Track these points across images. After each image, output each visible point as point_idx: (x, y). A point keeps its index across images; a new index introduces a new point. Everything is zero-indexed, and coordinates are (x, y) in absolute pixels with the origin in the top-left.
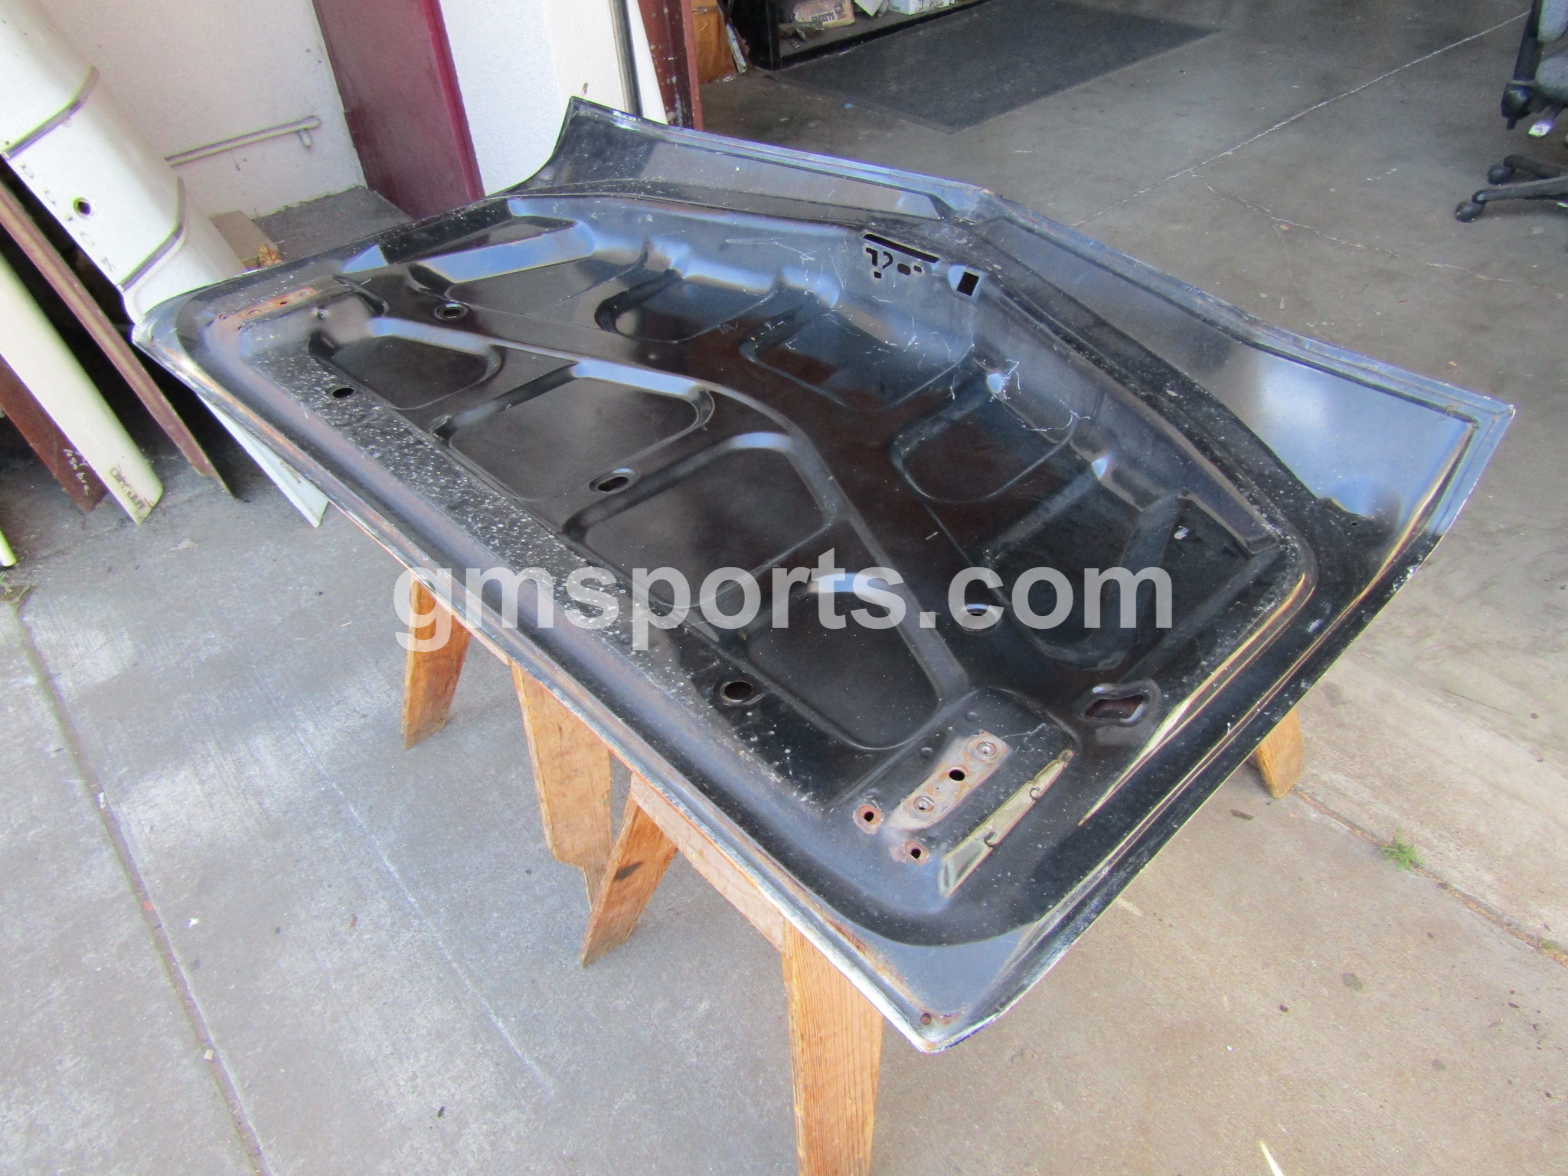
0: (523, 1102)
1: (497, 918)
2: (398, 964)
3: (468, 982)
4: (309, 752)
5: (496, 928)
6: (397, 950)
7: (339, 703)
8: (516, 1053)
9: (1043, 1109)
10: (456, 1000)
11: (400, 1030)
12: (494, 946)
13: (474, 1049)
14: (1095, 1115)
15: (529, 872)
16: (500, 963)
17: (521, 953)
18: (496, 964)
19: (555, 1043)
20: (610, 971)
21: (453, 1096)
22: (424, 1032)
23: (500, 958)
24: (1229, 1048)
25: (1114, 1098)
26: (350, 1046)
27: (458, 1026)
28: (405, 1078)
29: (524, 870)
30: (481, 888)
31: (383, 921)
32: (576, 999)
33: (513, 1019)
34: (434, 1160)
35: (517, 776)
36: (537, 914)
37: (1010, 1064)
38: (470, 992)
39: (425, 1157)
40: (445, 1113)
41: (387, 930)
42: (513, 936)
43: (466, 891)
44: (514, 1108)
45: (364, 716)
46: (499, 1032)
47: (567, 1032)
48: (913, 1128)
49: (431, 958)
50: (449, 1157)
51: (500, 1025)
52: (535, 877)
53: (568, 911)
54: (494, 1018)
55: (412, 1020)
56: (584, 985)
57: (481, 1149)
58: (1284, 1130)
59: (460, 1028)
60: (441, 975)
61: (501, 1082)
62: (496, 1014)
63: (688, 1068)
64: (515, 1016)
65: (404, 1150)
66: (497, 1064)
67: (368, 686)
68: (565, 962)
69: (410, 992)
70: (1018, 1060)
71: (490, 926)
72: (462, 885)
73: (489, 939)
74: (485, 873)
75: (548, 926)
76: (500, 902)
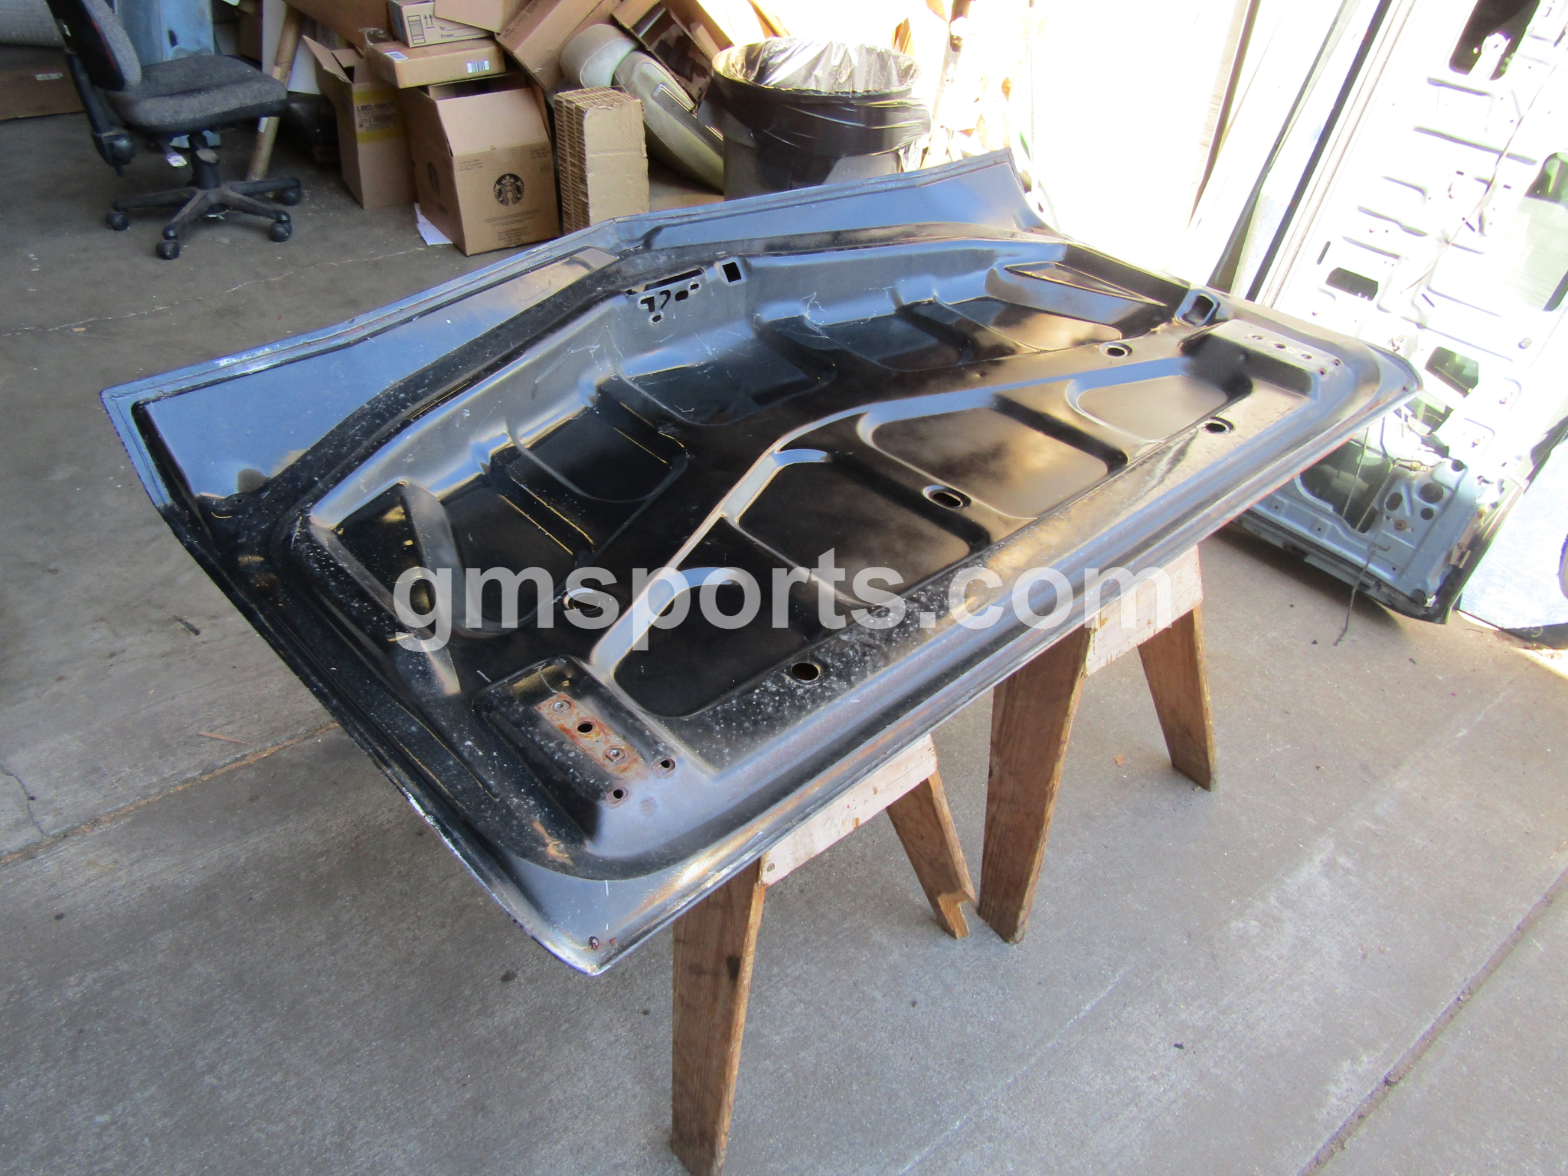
0: (1153, 978)
1: (973, 1028)
2: (1039, 1121)
3: (1049, 1045)
8: (1111, 990)
10: (1070, 1052)
11: (1111, 1101)
12: (1006, 1025)
13: (1115, 1028)
15: (914, 1004)
16: (1024, 1016)
18: (1026, 1021)
19: (1096, 958)
21: (1162, 1039)
22: (1108, 1078)
23: (1019, 1017)
26: (1138, 1151)
27: (1095, 1046)
28: (1156, 1086)
29: (911, 1009)
30: (937, 1049)
33: (1080, 997)
34: (1220, 1044)
35: (778, 1034)
36: (965, 990)
38: (1060, 1041)
39: (1220, 1053)
40: (1179, 1042)
42: (992, 1010)
43: (942, 1064)
44: (1160, 986)
46: (1093, 1009)
47: (1084, 950)
50: (1214, 1032)
51: (1088, 1007)
52: (920, 997)
53: (960, 961)
54: (1082, 1014)
56: (1036, 940)
57: (1200, 1007)
59: (1098, 1044)
60: (1045, 1073)
61: (1141, 999)
62: (1078, 1012)
63: (1097, 859)
64: (1077, 995)
65: (1219, 1072)
66: (1125, 1004)
71: (983, 1033)
72: (935, 1071)
73: (999, 1031)
74: (917, 1049)
75: (978, 978)
76: (953, 1027)
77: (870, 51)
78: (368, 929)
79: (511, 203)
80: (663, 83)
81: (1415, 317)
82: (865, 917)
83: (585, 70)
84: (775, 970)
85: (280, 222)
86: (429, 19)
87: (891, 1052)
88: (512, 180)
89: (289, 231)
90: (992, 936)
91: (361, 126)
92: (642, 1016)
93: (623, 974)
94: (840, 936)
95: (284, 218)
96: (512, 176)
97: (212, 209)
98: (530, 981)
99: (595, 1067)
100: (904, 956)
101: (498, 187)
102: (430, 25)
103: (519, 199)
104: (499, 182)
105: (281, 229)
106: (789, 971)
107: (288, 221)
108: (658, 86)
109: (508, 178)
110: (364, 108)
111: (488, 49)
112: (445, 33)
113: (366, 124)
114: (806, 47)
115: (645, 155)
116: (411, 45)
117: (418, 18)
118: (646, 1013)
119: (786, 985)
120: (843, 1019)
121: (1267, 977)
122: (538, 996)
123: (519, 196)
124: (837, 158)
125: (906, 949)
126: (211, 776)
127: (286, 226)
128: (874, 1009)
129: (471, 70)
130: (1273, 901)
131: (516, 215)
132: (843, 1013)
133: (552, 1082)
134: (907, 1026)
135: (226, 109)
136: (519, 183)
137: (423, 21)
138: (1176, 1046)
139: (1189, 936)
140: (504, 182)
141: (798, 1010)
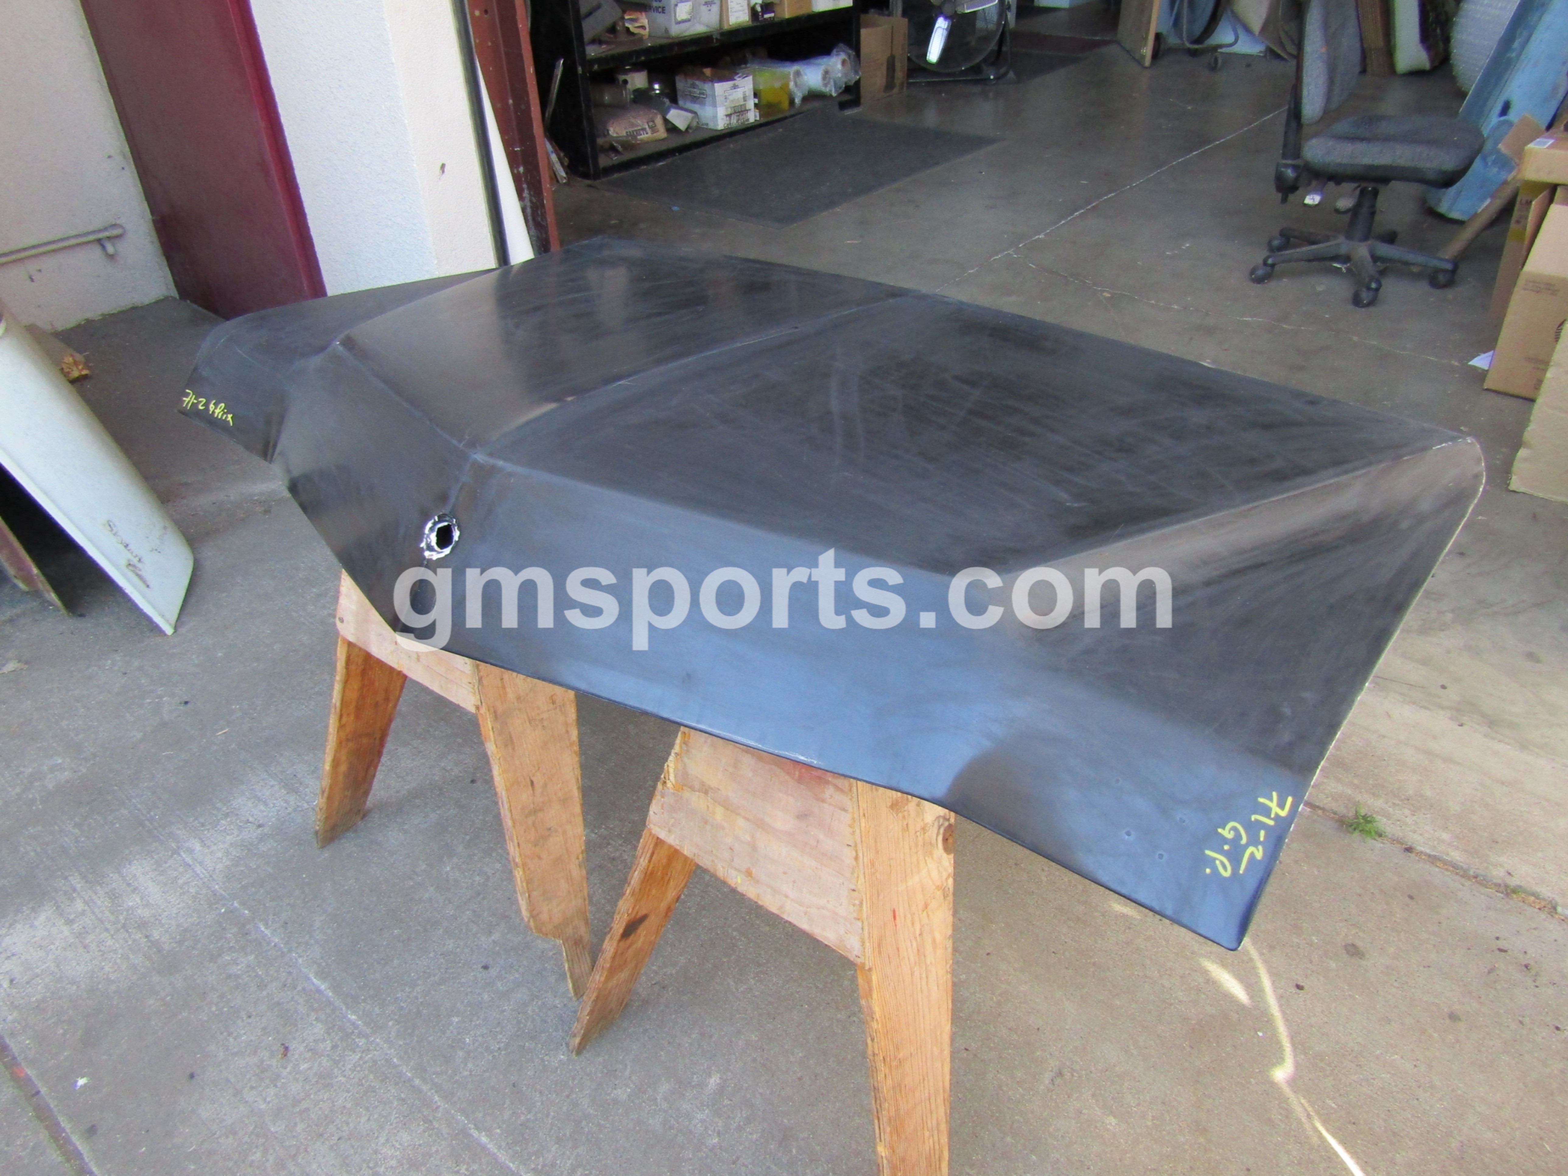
1: (457, 1023)
2: (348, 1091)
3: (436, 1098)
4: (199, 872)
5: (459, 1033)
6: (345, 1076)
7: (227, 815)
8: (508, 1167)
9: (1096, 1127)
10: (426, 1120)
11: (365, 1165)
12: (461, 1053)
14: (1149, 1123)
15: (486, 967)
16: (471, 1071)
17: (494, 1057)
18: (466, 1073)
19: (553, 1149)
20: (601, 1059)
22: (393, 1163)
23: (470, 1065)
24: (1260, 1034)
25: (1163, 1103)
27: (434, 1149)
29: (480, 966)
30: (433, 993)
31: (321, 1046)
32: (568, 1096)
33: (498, 1131)
35: (452, 868)
36: (504, 1011)
37: (1051, 1086)
38: (441, 1109)
41: (328, 1056)
42: (480, 1039)
43: (417, 998)
45: (260, 826)
46: (483, 1148)
47: (565, 1135)
48: (968, 1170)
49: (387, 1078)
51: (484, 1139)
52: (493, 972)
53: (540, 1003)
54: (475, 1133)
55: (376, 1152)
56: (574, 1079)
58: (1333, 1105)
59: (437, 1151)
60: (403, 1096)
62: (477, 1128)
63: (711, 1150)
64: (499, 1127)
67: (259, 794)
68: (546, 1058)
69: (369, 1119)
70: (1058, 1080)
71: (452, 1032)
72: (409, 992)
73: (453, 1047)
74: (434, 976)
75: (519, 1022)
76: (459, 1005)
95: (1373, 285)
99: (424, 765)
105: (1366, 296)
118: (473, 781)
120: (468, 912)
132: (474, 911)
141: (477, 878)
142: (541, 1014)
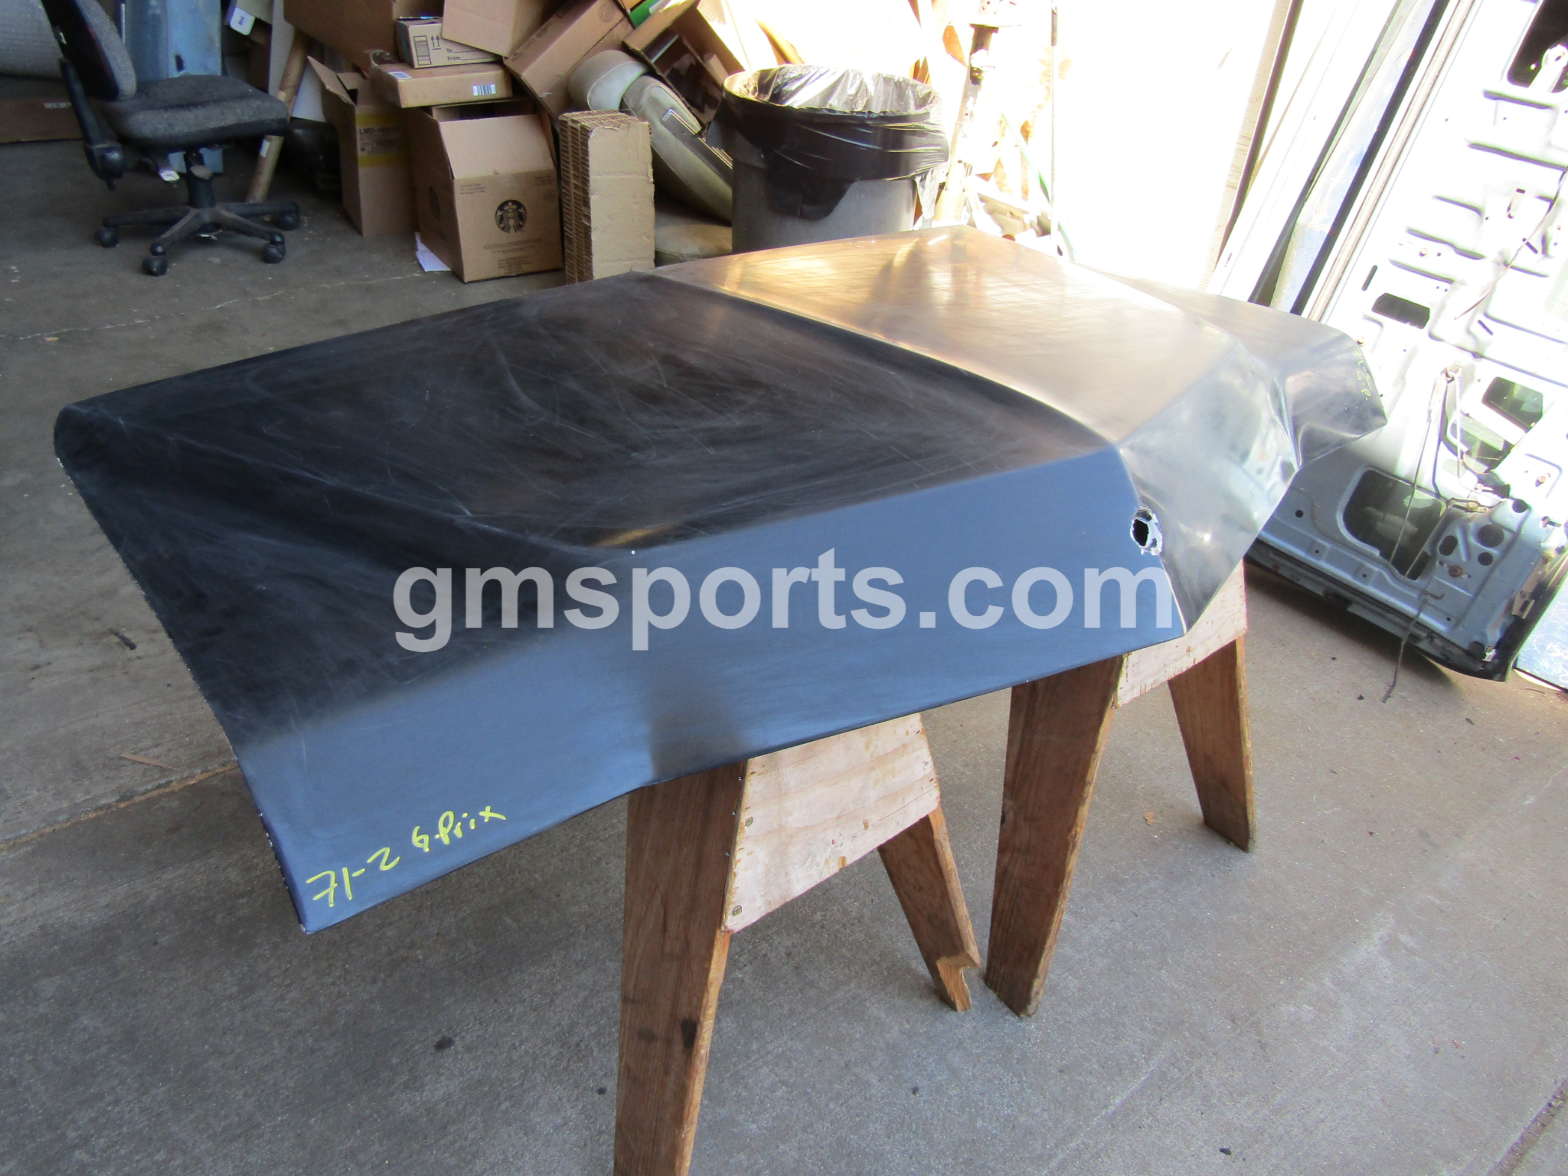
0: (1193, 1069)
1: (984, 1122)
3: (1073, 1145)
8: (1145, 1081)
10: (1098, 1155)
12: (1022, 1119)
13: (1150, 1127)
15: (915, 1091)
16: (1044, 1110)
18: (1046, 1115)
19: (1127, 1043)
21: (1205, 1142)
23: (1037, 1111)
27: (1127, 1148)
29: (912, 1096)
30: (942, 1146)
33: (1109, 1088)
34: (1274, 1151)
35: (754, 1122)
36: (974, 1076)
38: (1085, 1140)
39: (1274, 1161)
40: (1225, 1147)
42: (1006, 1100)
44: (1201, 1078)
46: (1124, 1103)
47: (1113, 1032)
50: (1266, 1136)
51: (1118, 1101)
52: (921, 1082)
53: (969, 1041)
54: (1111, 1109)
56: (1057, 1020)
57: (1249, 1105)
59: (1130, 1145)
61: (1179, 1093)
62: (1106, 1107)
64: (1105, 1087)
66: (1161, 1099)
68: (1033, 1041)
71: (995, 1128)
73: (1014, 1126)
74: (918, 1145)
75: (990, 1062)
76: (961, 1120)
77: (887, 80)
78: (288, 982)
79: (512, 230)
80: (672, 108)
81: (1470, 345)
82: (860, 987)
83: (592, 93)
84: (755, 1046)
85: (274, 242)
86: (436, 41)
87: (888, 1148)
88: (515, 207)
89: (283, 253)
90: (1006, 1014)
91: (363, 150)
92: (597, 1096)
93: (578, 1045)
94: (831, 1009)
95: (278, 239)
96: (514, 202)
97: (205, 228)
98: (469, 1049)
99: (537, 1155)
100: (904, 1033)
101: (500, 213)
102: (436, 47)
103: (521, 226)
104: (501, 208)
105: (274, 250)
106: (770, 1047)
107: (282, 243)
108: (667, 111)
109: (510, 204)
110: (366, 131)
111: (495, 73)
112: (451, 55)
113: (368, 148)
114: (821, 75)
115: (652, 180)
116: (416, 66)
117: (424, 39)
119: (766, 1064)
120: (832, 1106)
121: (1326, 1071)
122: (477, 1068)
123: (521, 223)
124: (851, 181)
125: (907, 1026)
126: (129, 803)
127: (280, 247)
128: (868, 1095)
129: (476, 93)
130: (1327, 982)
131: (517, 243)
132: (831, 1099)
133: (485, 1171)
134: (907, 1117)
135: (223, 124)
136: (522, 210)
137: (430, 41)
138: (1222, 1151)
139: (1233, 1021)
140: (506, 208)
141: (779, 1094)
142: (982, 1041)
